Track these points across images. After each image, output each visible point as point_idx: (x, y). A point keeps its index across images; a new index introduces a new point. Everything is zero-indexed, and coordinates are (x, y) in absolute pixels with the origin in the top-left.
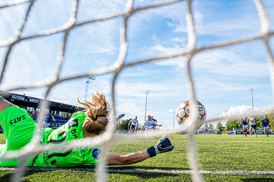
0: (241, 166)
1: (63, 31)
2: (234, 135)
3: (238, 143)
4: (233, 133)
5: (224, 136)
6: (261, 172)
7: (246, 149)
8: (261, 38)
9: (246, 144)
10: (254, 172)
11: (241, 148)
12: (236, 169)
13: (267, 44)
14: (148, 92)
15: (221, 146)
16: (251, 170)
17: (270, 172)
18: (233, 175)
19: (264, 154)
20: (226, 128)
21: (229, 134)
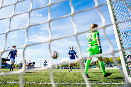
0: (66, 81)
1: (6, 33)
2: (64, 69)
3: (65, 72)
4: (63, 68)
5: (60, 69)
6: (74, 83)
7: (68, 74)
8: (74, 35)
9: (68, 73)
10: (71, 83)
11: (66, 74)
12: (64, 82)
13: (76, 38)
14: (30, 53)
15: (59, 73)
16: (70, 83)
17: (77, 83)
18: (63, 84)
19: (75, 76)
20: (60, 67)
21: (61, 69)
